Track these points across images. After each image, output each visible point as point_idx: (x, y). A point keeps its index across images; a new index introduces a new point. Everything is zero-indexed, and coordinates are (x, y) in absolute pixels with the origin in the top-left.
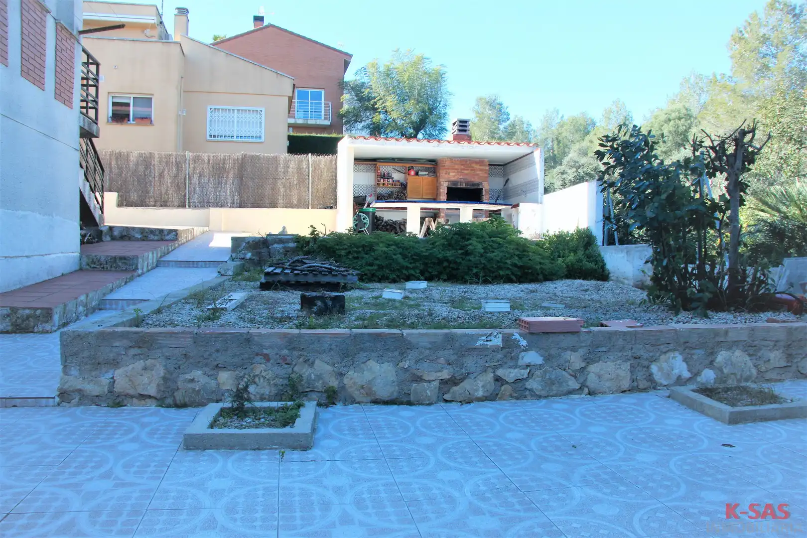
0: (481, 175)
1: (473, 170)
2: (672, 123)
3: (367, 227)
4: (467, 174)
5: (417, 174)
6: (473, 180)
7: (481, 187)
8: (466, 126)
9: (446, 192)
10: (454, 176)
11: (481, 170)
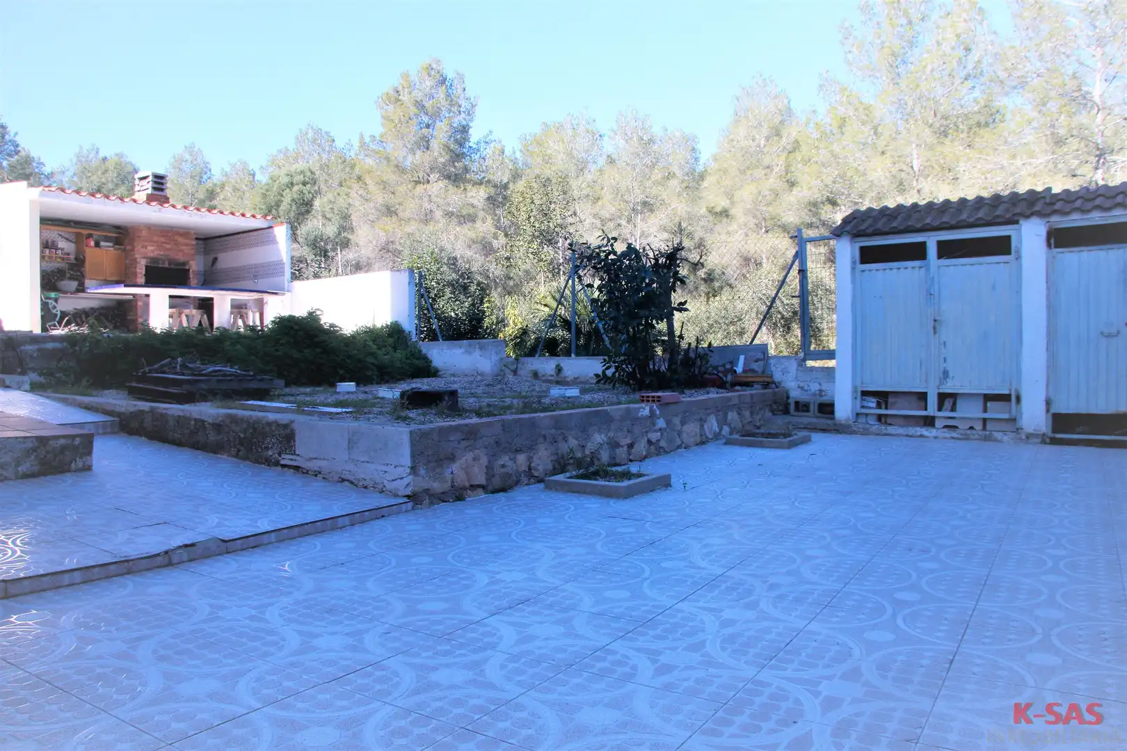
0: (186, 251)
1: (177, 244)
2: (296, 188)
3: (57, 319)
4: (169, 250)
5: (97, 245)
6: (177, 257)
7: (187, 268)
8: (162, 184)
9: (144, 273)
10: (153, 251)
11: (186, 245)
